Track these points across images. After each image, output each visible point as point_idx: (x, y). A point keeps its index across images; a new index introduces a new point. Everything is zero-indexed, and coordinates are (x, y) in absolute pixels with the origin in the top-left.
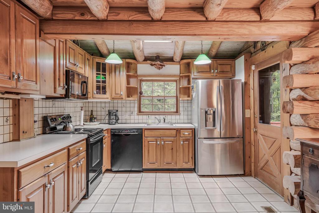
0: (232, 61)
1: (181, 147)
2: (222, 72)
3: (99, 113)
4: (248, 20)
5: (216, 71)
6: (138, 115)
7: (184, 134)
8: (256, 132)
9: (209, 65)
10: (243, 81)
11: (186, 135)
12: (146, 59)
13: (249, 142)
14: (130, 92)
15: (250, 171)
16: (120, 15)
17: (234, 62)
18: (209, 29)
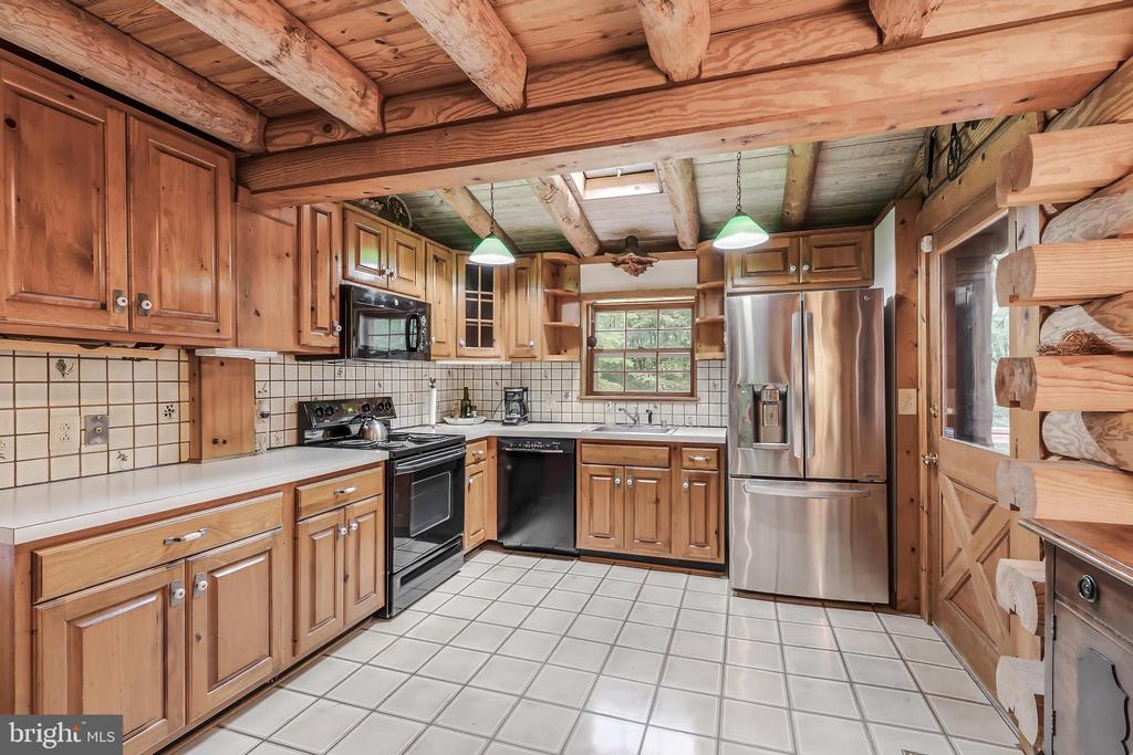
0: (863, 231)
1: (685, 497)
2: (828, 268)
4: (827, 54)
5: (806, 268)
6: (581, 400)
7: (692, 460)
8: (933, 467)
9: (783, 251)
10: (892, 292)
11: (699, 462)
12: (603, 249)
13: (912, 500)
14: (560, 338)
15: (917, 598)
16: (415, 114)
17: (869, 233)
18: (676, 111)
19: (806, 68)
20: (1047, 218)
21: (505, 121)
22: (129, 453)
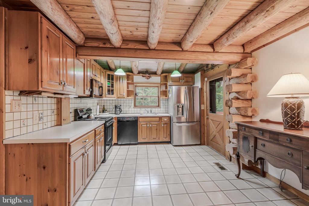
1: (162, 128)
2: (187, 82)
3: (108, 107)
4: (207, 51)
5: (183, 81)
6: (134, 108)
7: (164, 120)
8: (208, 118)
9: (179, 78)
10: (200, 87)
11: (165, 120)
12: (139, 73)
13: (203, 125)
14: (129, 93)
15: (204, 142)
16: (129, 45)
17: (194, 75)
18: (184, 56)
19: (204, 53)
20: (230, 79)
21: (150, 51)
22: (46, 123)
